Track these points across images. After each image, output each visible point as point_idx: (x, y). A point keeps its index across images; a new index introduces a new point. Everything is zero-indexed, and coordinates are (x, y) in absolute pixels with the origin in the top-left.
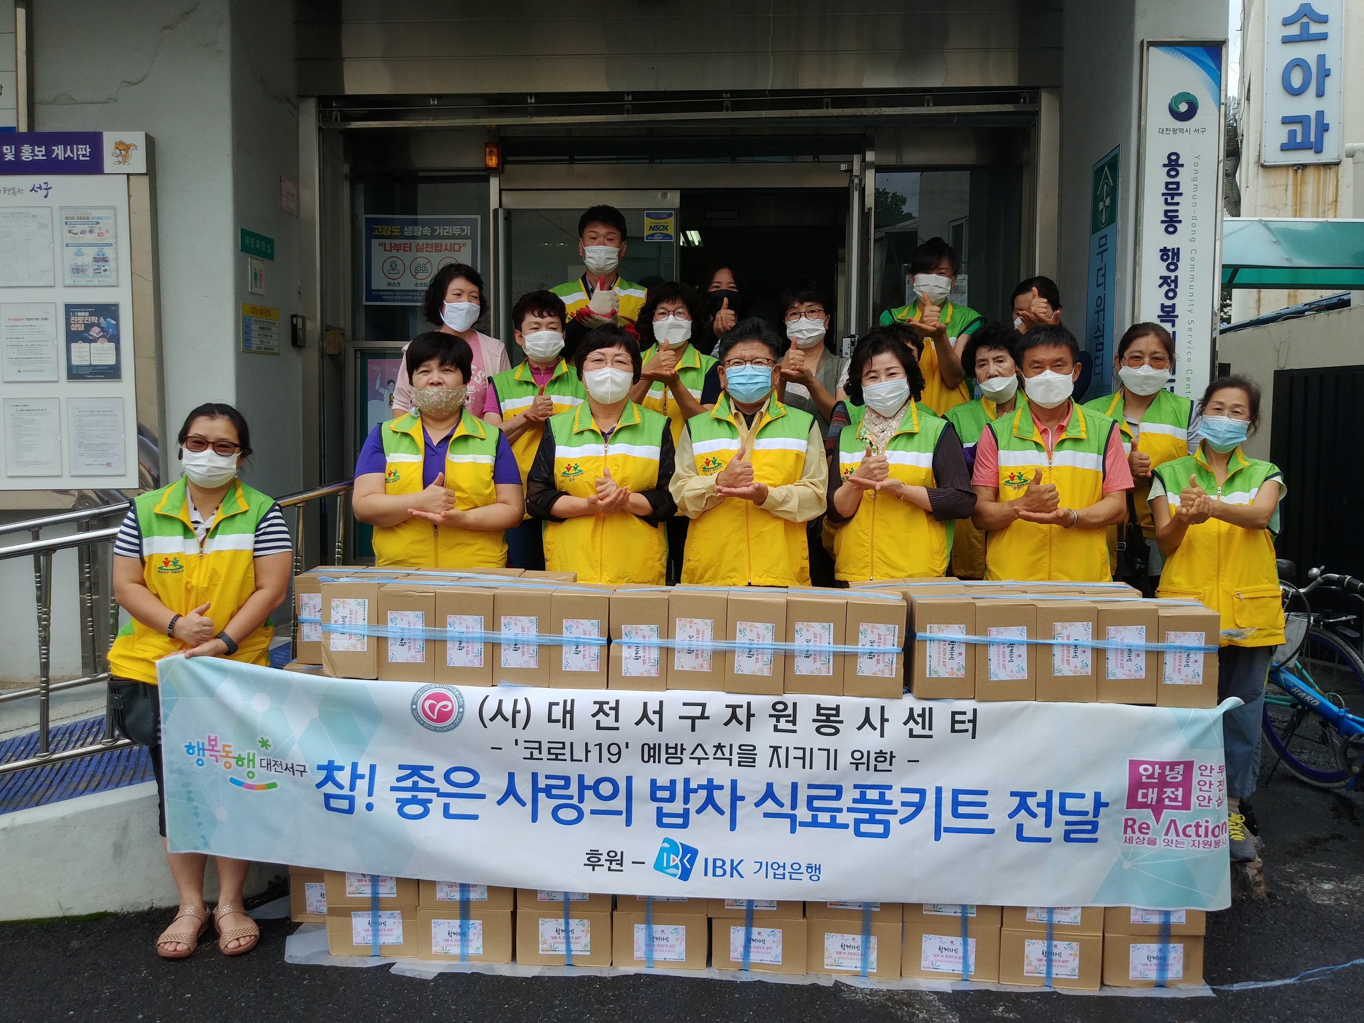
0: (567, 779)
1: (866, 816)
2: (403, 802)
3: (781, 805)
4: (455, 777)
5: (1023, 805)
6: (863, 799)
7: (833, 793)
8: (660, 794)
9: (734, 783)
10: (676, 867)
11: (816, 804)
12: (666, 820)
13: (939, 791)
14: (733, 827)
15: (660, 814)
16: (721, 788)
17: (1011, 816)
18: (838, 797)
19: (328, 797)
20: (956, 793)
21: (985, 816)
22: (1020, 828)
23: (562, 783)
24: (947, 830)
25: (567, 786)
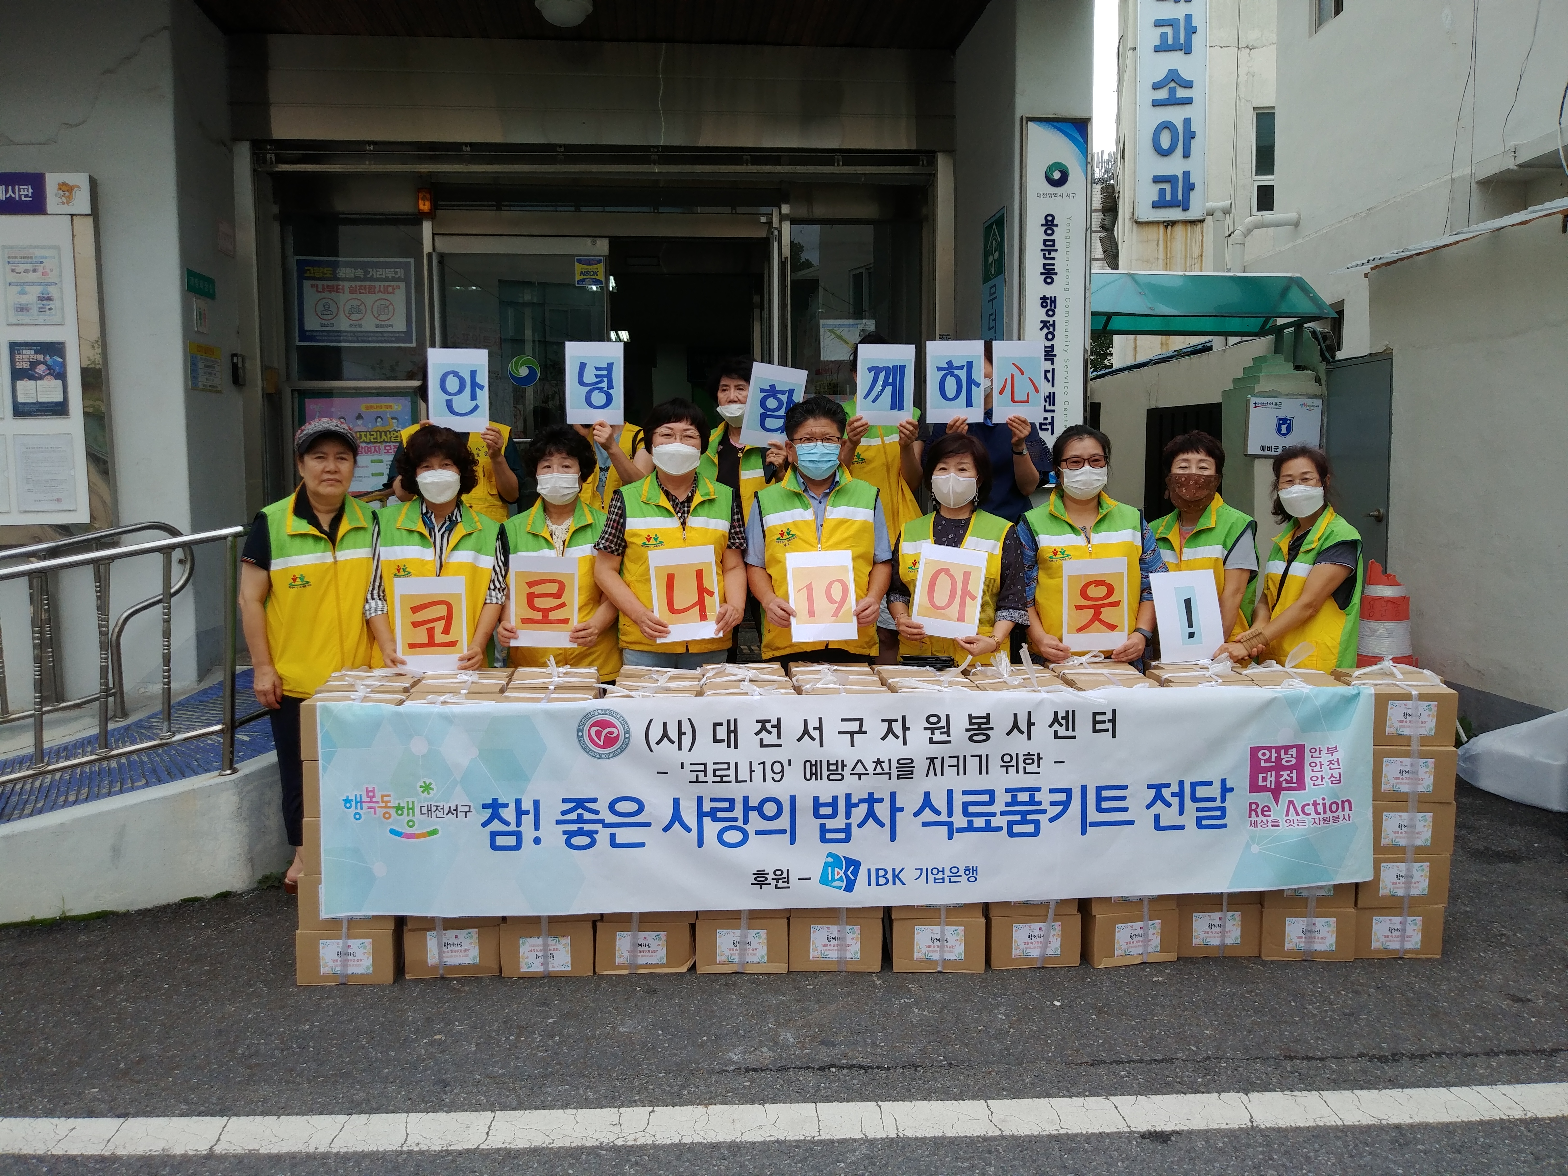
0: (732, 801)
1: (1018, 818)
2: (570, 835)
3: (938, 813)
4: (620, 807)
5: (1159, 797)
6: (1014, 802)
7: (986, 798)
8: (823, 811)
9: (893, 795)
10: (841, 879)
11: (972, 809)
12: (829, 836)
13: (1084, 788)
14: (893, 838)
15: (823, 830)
16: (881, 800)
17: (1149, 807)
18: (991, 802)
19: (493, 835)
20: (1099, 789)
21: (1125, 809)
22: (1157, 817)
23: (726, 805)
24: (1093, 824)
25: (731, 809)
